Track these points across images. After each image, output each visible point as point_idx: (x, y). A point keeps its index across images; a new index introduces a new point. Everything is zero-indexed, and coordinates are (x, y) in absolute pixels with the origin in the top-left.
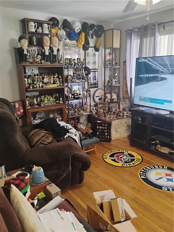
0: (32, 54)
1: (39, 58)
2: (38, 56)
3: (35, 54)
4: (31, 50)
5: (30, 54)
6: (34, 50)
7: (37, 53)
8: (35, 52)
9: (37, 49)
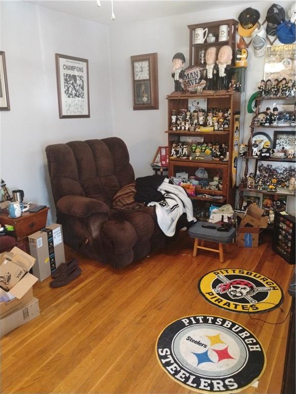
0: (192, 79)
1: (203, 84)
2: (200, 82)
3: (197, 79)
4: (191, 74)
5: (189, 79)
6: (195, 73)
7: (199, 76)
8: (197, 76)
9: (200, 71)
